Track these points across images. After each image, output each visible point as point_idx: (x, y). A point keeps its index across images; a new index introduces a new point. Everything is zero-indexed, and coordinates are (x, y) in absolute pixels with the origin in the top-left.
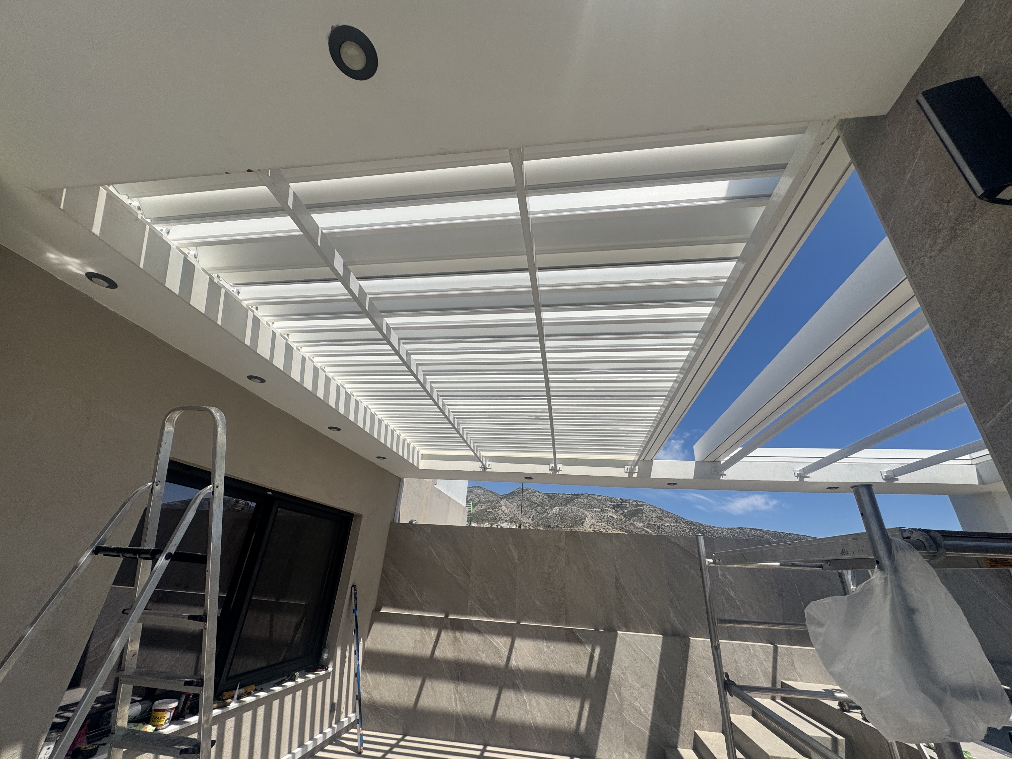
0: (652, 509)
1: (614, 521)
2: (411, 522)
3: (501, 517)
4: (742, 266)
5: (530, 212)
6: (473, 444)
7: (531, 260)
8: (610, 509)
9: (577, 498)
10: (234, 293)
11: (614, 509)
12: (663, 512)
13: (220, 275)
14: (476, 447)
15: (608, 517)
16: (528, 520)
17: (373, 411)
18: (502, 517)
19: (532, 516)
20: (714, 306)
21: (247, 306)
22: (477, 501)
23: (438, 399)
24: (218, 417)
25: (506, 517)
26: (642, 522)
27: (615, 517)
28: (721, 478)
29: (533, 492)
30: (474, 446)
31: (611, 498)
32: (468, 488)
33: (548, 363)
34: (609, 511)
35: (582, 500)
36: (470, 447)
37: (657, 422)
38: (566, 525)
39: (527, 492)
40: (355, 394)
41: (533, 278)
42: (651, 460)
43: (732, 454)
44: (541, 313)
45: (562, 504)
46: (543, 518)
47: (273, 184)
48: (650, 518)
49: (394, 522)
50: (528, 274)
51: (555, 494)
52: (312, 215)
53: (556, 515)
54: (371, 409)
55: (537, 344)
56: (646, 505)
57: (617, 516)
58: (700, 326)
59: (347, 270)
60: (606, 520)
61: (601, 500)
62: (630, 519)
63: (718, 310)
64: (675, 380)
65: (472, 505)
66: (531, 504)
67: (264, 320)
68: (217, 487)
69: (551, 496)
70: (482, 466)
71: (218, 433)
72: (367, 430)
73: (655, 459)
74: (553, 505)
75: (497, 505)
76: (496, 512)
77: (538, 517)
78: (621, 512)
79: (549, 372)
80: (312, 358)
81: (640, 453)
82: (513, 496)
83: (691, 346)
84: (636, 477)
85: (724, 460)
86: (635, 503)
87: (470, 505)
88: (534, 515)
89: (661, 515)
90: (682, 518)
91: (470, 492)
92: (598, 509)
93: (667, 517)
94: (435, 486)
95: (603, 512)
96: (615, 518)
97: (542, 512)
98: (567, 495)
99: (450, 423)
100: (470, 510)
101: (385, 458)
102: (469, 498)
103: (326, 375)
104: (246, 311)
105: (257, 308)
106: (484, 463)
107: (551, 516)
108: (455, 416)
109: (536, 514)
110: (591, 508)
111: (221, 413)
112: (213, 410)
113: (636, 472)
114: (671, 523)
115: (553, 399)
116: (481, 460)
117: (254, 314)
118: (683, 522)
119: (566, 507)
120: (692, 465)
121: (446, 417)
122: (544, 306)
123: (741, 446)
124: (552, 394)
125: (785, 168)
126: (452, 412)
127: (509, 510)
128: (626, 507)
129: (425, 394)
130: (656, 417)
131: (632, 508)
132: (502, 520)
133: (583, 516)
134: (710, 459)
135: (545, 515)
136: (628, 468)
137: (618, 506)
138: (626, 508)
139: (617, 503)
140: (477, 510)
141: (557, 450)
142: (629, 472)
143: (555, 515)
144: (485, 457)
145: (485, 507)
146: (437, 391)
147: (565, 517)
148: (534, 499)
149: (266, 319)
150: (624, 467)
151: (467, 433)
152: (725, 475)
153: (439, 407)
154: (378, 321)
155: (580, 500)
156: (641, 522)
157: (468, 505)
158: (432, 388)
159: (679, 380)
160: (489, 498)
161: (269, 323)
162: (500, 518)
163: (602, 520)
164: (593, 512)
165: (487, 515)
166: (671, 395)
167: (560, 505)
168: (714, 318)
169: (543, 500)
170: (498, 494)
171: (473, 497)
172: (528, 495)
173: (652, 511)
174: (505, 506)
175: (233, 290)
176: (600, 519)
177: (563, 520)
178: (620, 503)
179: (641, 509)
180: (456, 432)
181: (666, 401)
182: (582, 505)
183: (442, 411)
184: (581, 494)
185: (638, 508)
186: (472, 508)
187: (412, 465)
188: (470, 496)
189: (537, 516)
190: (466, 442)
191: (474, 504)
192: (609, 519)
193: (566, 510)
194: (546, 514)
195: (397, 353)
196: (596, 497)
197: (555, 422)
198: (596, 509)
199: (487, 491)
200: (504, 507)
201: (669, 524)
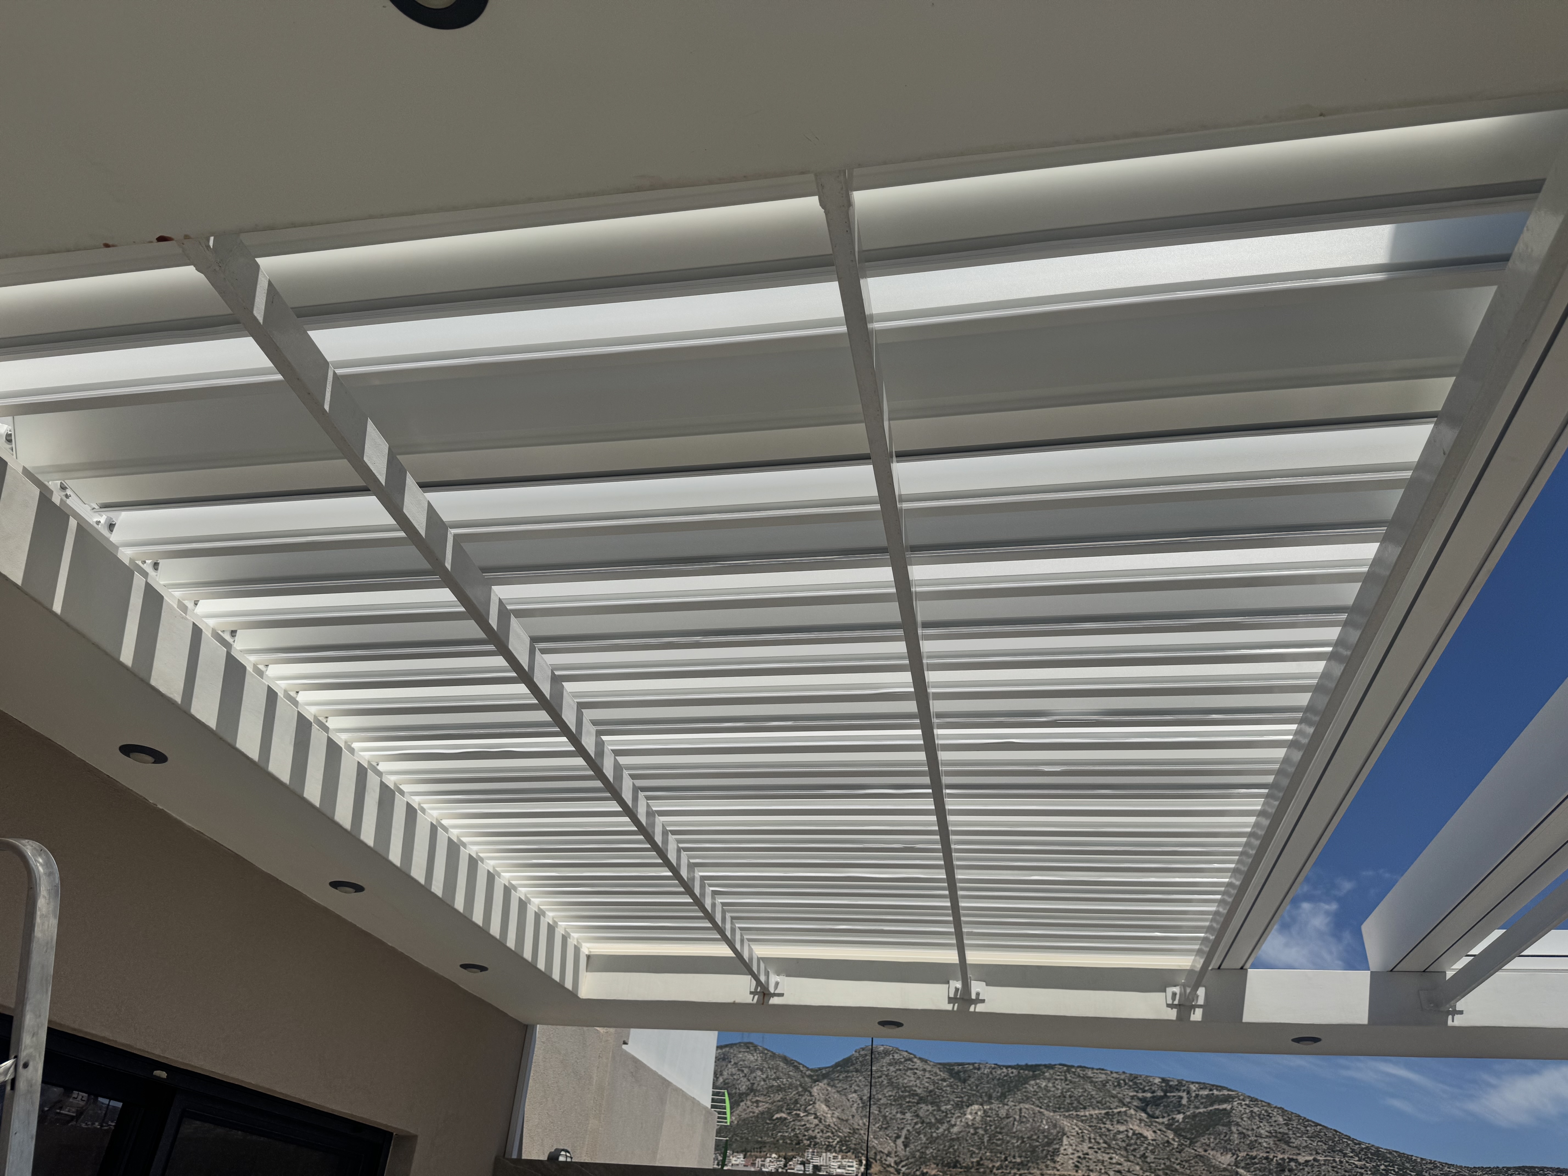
0: (1256, 1109)
1: (1147, 1149)
2: (553, 1157)
3: (815, 1137)
4: (1450, 435)
5: (872, 316)
6: (732, 923)
7: (876, 433)
8: (1132, 1112)
9: (1035, 1077)
10: (99, 527)
11: (1144, 1110)
12: (1290, 1120)
13: (68, 483)
14: (738, 932)
15: (1127, 1136)
16: (892, 1144)
17: (454, 833)
18: (818, 1136)
19: (904, 1132)
20: (1385, 540)
21: (132, 561)
22: (743, 1088)
23: (635, 799)
24: (41, 869)
25: (829, 1137)
26: (1231, 1150)
27: (1149, 1134)
28: (1450, 1023)
29: (906, 1060)
30: (733, 930)
31: (1134, 1078)
32: (718, 1047)
33: (931, 697)
34: (1131, 1116)
35: (1050, 1085)
36: (721, 932)
37: (1250, 860)
38: (1006, 1159)
39: (887, 1059)
40: (405, 788)
41: (885, 480)
42: (1242, 968)
43: (1477, 950)
44: (909, 567)
45: (990, 1097)
46: (937, 1138)
47: (217, 268)
48: (1253, 1138)
49: (506, 1156)
50: (870, 468)
51: (971, 1067)
52: (310, 333)
53: (976, 1129)
54: (451, 830)
55: (901, 647)
56: (1238, 1097)
57: (1154, 1132)
58: (1349, 593)
59: (395, 469)
60: (1124, 1145)
61: (1104, 1083)
62: (1192, 1143)
63: (1394, 551)
64: (1292, 740)
65: (728, 1104)
66: (901, 1097)
67: (172, 597)
68: (26, 1066)
69: (958, 1072)
70: (756, 988)
71: (38, 913)
72: (437, 888)
73: (1254, 966)
74: (965, 1099)
75: (802, 1101)
76: (800, 1121)
77: (922, 1136)
78: (1165, 1120)
79: (935, 721)
80: (293, 694)
81: (1207, 949)
82: (848, 1072)
83: (1330, 649)
84: (1200, 1019)
85: (1453, 967)
86: (1206, 1092)
87: (724, 1101)
88: (910, 1128)
89: (1284, 1130)
90: (1349, 1138)
91: (724, 1059)
92: (1097, 1112)
93: (1303, 1134)
94: (624, 1047)
95: (1111, 1121)
96: (1150, 1138)
97: (933, 1120)
98: (1005, 1070)
99: (667, 863)
100: (722, 1115)
101: (483, 969)
102: (721, 1080)
103: (330, 740)
104: (125, 573)
105: (156, 566)
106: (763, 978)
107: (960, 1132)
108: (681, 845)
109: (917, 1127)
110: (1076, 1109)
111: (48, 858)
112: (29, 848)
113: (1200, 1006)
114: (1317, 1153)
115: (951, 796)
116: (755, 969)
117: (149, 581)
118: (1353, 1151)
119: (1004, 1104)
120: (1361, 980)
121: (655, 847)
122: (914, 549)
123: (1499, 926)
124: (945, 780)
125: (1539, 190)
126: (674, 833)
127: (836, 1114)
128: (1180, 1105)
129: (598, 784)
130: (1247, 844)
131: (1198, 1108)
132: (816, 1144)
133: (1054, 1132)
134: (1414, 963)
135: (941, 1130)
136: (1174, 994)
137: (1156, 1101)
138: (1178, 1107)
139: (1153, 1092)
140: (744, 1116)
141: (968, 939)
142: (1179, 1007)
143: (972, 1131)
144: (766, 960)
145: (767, 1105)
146: (633, 777)
147: (1000, 1136)
148: (909, 1080)
149: (178, 593)
150: (1165, 991)
151: (715, 893)
152: (1461, 1012)
153: (635, 821)
154: (475, 593)
155: (1044, 1084)
156: (1226, 1150)
157: (717, 1102)
158: (618, 768)
159: (1305, 741)
160: (778, 1078)
161: (186, 602)
162: (811, 1138)
163: (1109, 1146)
164: (1082, 1121)
165: (774, 1129)
166: (1285, 782)
167: (985, 1099)
168: (1388, 573)
169: (934, 1083)
170: (804, 1066)
171: (732, 1075)
172: (892, 1069)
173: (1259, 1115)
174: (827, 1102)
175: (98, 519)
176: (1105, 1142)
177: (997, 1145)
178: (1160, 1093)
179: (1225, 1109)
180: (682, 889)
181: (1272, 801)
182: (1049, 1098)
183: (645, 832)
184: (1046, 1066)
185: (1216, 1107)
186: (728, 1111)
187: (560, 986)
188: (725, 1073)
189: (919, 1133)
190: (710, 917)
191: (737, 1098)
192: (1133, 1141)
193: (1003, 1113)
194: (945, 1126)
195: (525, 677)
196: (1090, 1074)
197: (959, 859)
198: (1092, 1112)
199: (774, 1056)
200: (824, 1106)
201: (1311, 1158)
